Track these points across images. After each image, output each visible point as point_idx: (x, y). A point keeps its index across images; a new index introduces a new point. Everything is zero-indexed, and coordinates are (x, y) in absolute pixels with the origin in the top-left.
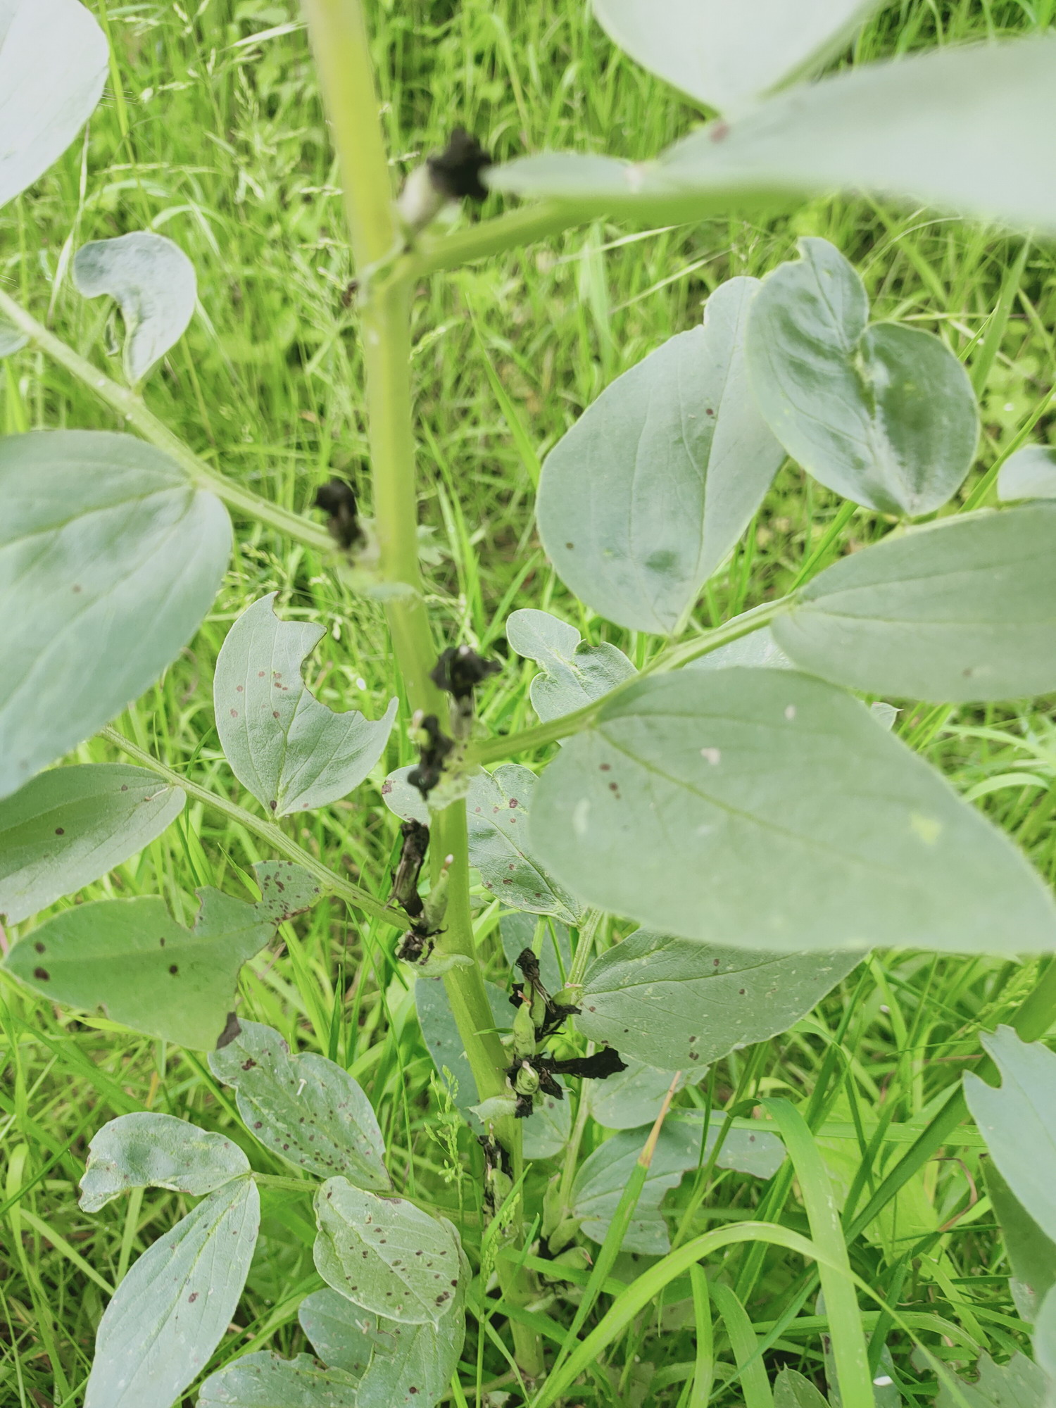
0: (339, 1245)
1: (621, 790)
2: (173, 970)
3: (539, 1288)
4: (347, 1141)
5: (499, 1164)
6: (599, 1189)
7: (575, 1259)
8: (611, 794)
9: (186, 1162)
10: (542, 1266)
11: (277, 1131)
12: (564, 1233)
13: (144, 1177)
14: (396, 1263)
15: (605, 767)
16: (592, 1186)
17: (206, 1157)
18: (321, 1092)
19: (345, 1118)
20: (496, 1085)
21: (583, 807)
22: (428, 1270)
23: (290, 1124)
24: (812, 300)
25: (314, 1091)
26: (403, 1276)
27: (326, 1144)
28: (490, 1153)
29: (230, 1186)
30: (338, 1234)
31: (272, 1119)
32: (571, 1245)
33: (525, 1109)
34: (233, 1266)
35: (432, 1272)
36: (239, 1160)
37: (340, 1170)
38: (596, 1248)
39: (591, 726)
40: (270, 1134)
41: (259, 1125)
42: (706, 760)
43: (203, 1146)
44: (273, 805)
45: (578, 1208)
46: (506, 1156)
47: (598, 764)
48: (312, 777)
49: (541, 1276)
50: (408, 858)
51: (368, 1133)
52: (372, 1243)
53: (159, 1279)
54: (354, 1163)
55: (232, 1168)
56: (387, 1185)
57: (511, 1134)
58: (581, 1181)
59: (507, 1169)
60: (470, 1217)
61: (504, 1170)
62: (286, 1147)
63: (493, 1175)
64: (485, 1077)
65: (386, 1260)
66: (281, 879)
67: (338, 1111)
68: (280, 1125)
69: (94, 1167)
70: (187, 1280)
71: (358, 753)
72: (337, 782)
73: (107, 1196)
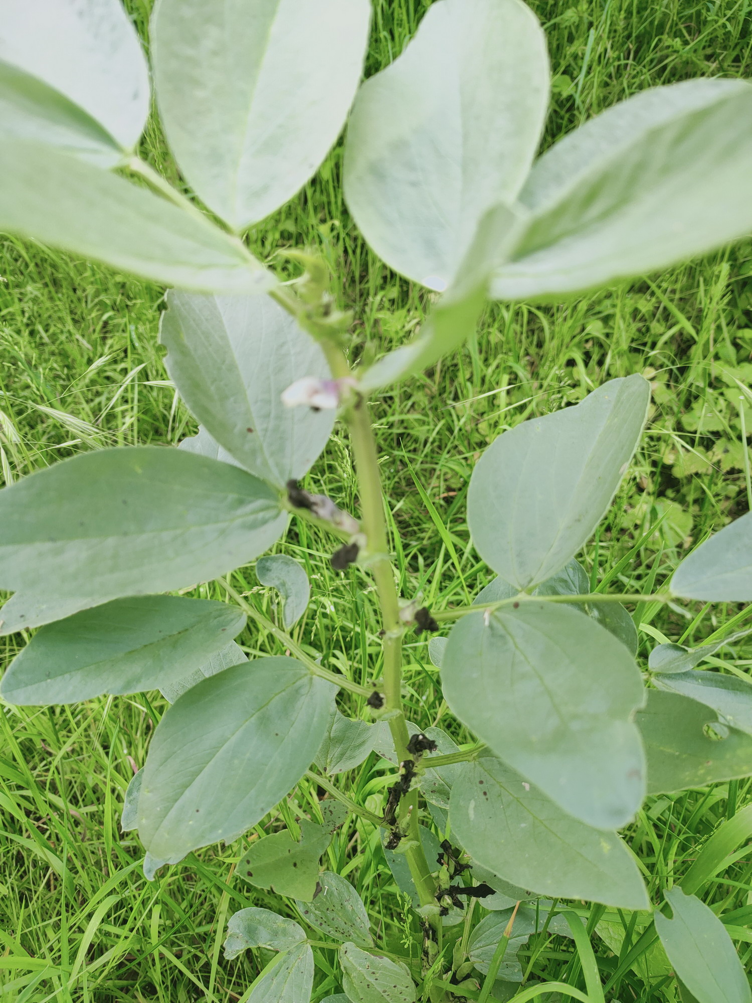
0: (354, 980)
1: (488, 796)
2: (295, 865)
3: (451, 999)
4: (351, 921)
5: (431, 936)
6: (483, 943)
7: (471, 985)
8: (484, 797)
9: (275, 934)
10: (452, 988)
11: (316, 915)
12: (465, 968)
13: (256, 943)
14: (385, 992)
15: (481, 782)
16: (480, 941)
17: (285, 932)
18: (336, 893)
19: (349, 908)
20: (429, 899)
21: (472, 804)
22: (400, 996)
23: (322, 911)
24: (565, 581)
25: (332, 892)
26: (388, 999)
27: (340, 922)
28: (426, 931)
29: (298, 947)
30: (353, 975)
31: (313, 909)
32: (468, 976)
33: (444, 912)
34: (303, 991)
35: (403, 997)
36: (301, 933)
37: (348, 937)
38: (482, 978)
39: (474, 759)
40: (313, 917)
41: (307, 912)
42: (524, 787)
43: (283, 925)
44: (325, 769)
45: (472, 953)
46: (434, 932)
47: (478, 781)
48: (342, 755)
49: (452, 994)
50: (391, 803)
51: (361, 916)
52: (371, 980)
53: (267, 996)
54: (355, 932)
55: (298, 937)
56: (372, 945)
57: (437, 922)
58: (472, 938)
59: (435, 939)
60: (416, 961)
61: (433, 940)
62: (321, 924)
63: (428, 943)
64: (424, 894)
65: (379, 989)
66: (331, 809)
67: (346, 903)
68: (317, 912)
69: (231, 936)
70: (281, 997)
71: (364, 742)
72: (354, 757)
73: (238, 951)
